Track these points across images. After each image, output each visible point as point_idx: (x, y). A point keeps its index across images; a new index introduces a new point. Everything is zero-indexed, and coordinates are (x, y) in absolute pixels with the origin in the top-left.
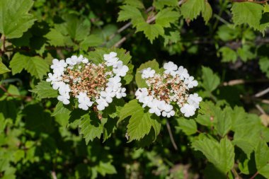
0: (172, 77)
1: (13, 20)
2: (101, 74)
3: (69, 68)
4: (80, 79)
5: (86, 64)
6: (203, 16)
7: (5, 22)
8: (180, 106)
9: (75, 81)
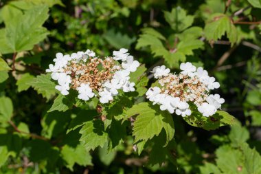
0: (189, 78)
1: (26, 35)
2: (108, 67)
3: (73, 62)
4: (84, 71)
5: (92, 58)
6: (228, 37)
7: (18, 37)
8: (198, 105)
9: (78, 73)
